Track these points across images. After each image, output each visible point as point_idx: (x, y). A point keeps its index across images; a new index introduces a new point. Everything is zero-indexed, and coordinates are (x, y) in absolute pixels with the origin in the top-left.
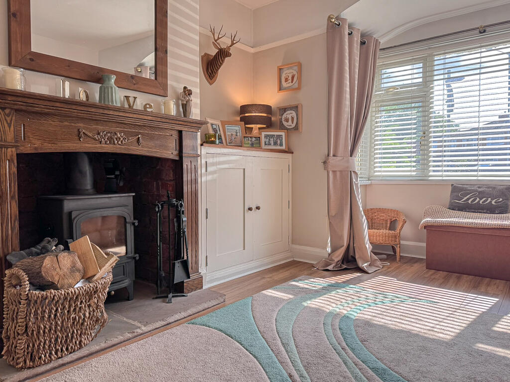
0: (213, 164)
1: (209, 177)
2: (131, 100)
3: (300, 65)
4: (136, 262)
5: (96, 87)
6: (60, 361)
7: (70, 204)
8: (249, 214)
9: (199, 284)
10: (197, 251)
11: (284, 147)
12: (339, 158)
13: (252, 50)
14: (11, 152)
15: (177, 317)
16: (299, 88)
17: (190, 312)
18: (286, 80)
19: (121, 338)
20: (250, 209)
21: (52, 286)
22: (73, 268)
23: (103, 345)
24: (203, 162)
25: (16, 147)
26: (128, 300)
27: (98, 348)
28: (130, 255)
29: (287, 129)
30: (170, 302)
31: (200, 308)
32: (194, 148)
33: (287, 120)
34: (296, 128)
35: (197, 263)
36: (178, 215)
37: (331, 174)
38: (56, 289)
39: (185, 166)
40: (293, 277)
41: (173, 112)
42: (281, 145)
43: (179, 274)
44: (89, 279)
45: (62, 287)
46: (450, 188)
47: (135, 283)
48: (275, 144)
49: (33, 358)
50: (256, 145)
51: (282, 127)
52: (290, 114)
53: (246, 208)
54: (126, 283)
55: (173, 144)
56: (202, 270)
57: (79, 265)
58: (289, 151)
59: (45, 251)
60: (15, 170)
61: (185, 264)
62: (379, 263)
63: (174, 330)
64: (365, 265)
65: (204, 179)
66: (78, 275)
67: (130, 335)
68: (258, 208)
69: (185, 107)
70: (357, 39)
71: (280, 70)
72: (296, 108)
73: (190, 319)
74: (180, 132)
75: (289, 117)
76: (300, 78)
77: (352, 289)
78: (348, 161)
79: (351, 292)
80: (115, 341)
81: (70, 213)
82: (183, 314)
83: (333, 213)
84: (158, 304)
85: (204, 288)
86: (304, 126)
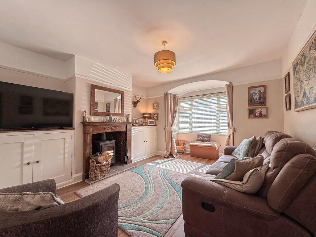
0: (134, 131)
1: (134, 135)
2: (116, 119)
3: (158, 103)
4: (116, 157)
5: (108, 117)
6: (101, 179)
7: (101, 144)
8: (144, 143)
9: (131, 162)
10: (130, 154)
11: (154, 124)
12: (168, 128)
13: (146, 98)
14: (91, 134)
15: (126, 170)
16: (158, 109)
17: (128, 169)
18: (155, 107)
19: (113, 174)
20: (145, 142)
21: (100, 163)
22: (104, 159)
23: (109, 176)
24: (132, 131)
25: (92, 133)
26: (114, 166)
27: (108, 176)
28: (115, 155)
29: (155, 119)
30: (124, 166)
31: (131, 168)
32: (130, 128)
33: (155, 117)
34: (157, 119)
35: (130, 156)
36: (126, 145)
37: (166, 132)
38: (101, 163)
39: (128, 133)
40: (156, 160)
41: (125, 120)
42: (153, 124)
43: (126, 160)
44: (107, 161)
45: (102, 163)
46: (197, 135)
47: (115, 162)
48: (152, 123)
49: (96, 178)
50: (146, 125)
51: (154, 119)
52: (156, 115)
53: (144, 141)
54: (114, 162)
55: (125, 128)
56: (132, 158)
57: (105, 158)
58: (156, 125)
59: (97, 155)
60: (92, 138)
61: (127, 157)
62: (179, 155)
63: (125, 173)
64: (174, 156)
65: (132, 135)
66: (105, 160)
67: (115, 174)
68: (147, 141)
69: (128, 119)
70: (172, 97)
71: (153, 104)
72: (157, 114)
73: (129, 170)
74: (127, 125)
75: (156, 116)
76: (158, 107)
77: (169, 162)
78: (171, 128)
79: (169, 163)
80: (112, 175)
81: (101, 146)
82: (127, 169)
83: (167, 142)
84: (121, 167)
85: (132, 163)
86: (160, 119)
